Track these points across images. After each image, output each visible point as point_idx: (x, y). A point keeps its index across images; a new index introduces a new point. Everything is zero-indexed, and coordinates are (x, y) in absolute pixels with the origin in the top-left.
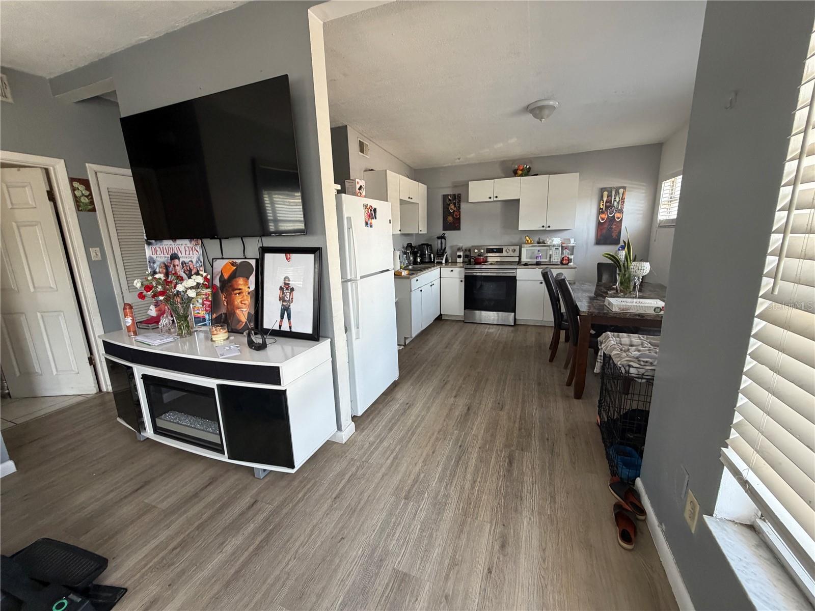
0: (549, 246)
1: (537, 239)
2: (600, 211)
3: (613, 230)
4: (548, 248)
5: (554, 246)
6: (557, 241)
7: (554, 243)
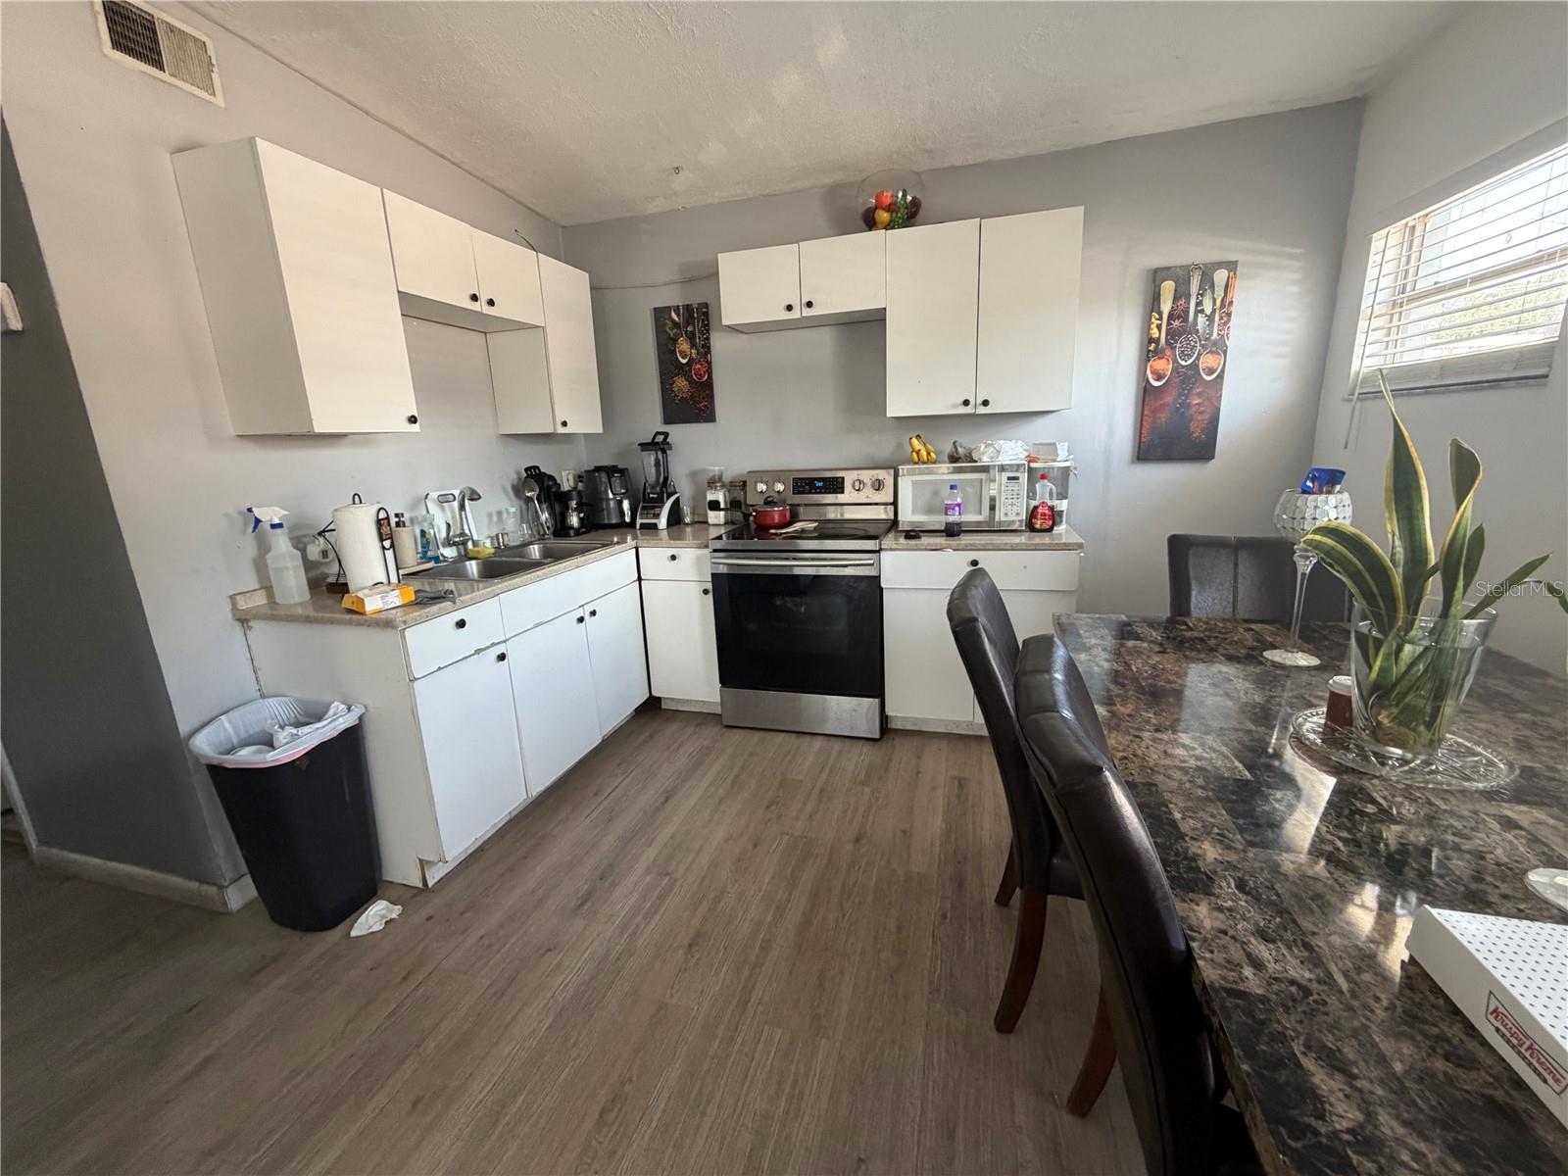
0: (985, 469)
1: (948, 448)
2: (1150, 349)
3: (1194, 409)
4: (983, 476)
5: (1002, 469)
6: (1010, 449)
7: (1004, 459)
